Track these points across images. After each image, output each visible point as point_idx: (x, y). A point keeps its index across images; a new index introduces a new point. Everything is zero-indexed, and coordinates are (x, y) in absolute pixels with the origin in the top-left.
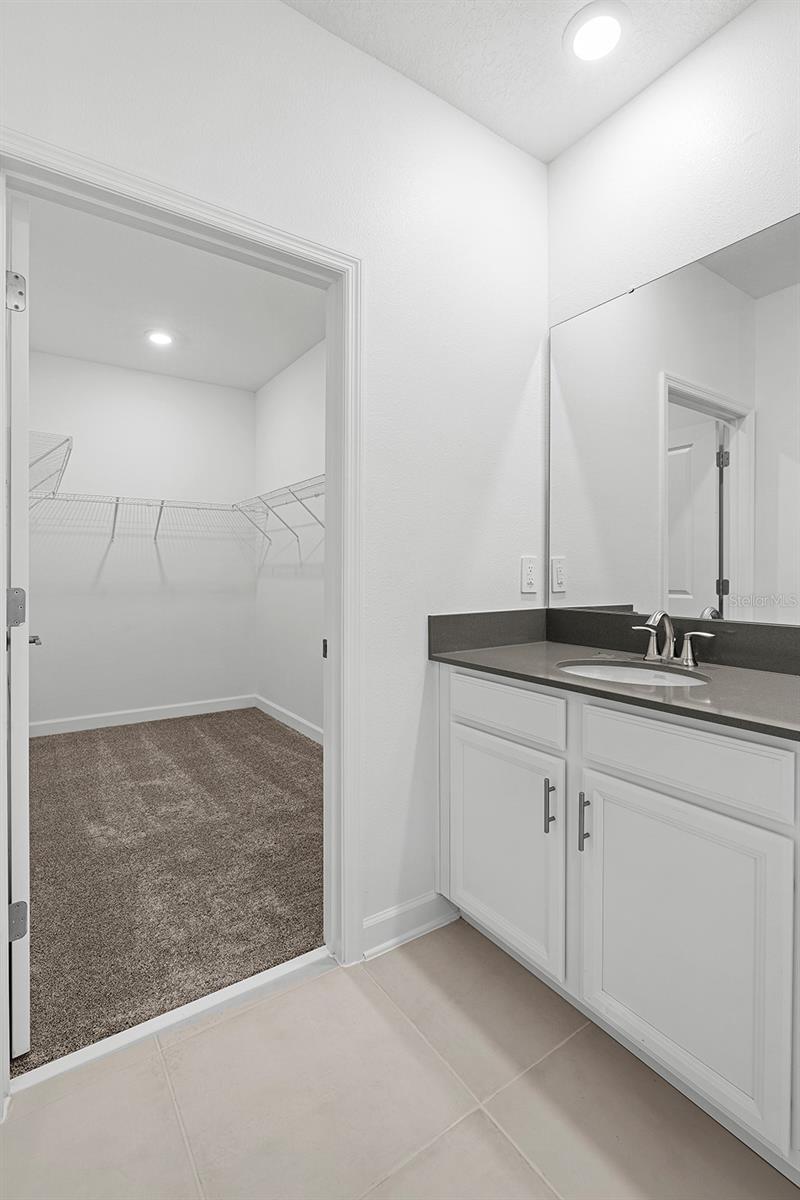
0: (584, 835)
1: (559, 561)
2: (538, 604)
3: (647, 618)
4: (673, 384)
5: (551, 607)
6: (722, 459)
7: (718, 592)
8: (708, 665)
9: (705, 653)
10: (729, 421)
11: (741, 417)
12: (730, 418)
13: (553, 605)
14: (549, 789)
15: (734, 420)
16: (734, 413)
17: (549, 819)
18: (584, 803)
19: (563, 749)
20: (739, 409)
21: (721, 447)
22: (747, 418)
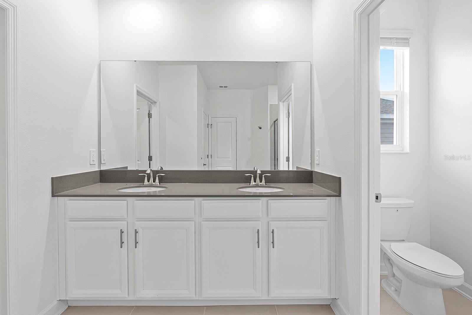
0: (136, 243)
1: (104, 151)
2: (96, 169)
3: (146, 171)
4: (139, 90)
5: (101, 169)
6: (150, 116)
7: (149, 160)
8: (163, 184)
9: (162, 180)
10: (151, 103)
11: (155, 103)
12: (152, 102)
13: (103, 168)
14: (122, 232)
15: (153, 103)
16: (153, 101)
17: (122, 243)
18: (136, 232)
19: (126, 218)
20: (155, 100)
21: (149, 111)
22: (157, 103)
